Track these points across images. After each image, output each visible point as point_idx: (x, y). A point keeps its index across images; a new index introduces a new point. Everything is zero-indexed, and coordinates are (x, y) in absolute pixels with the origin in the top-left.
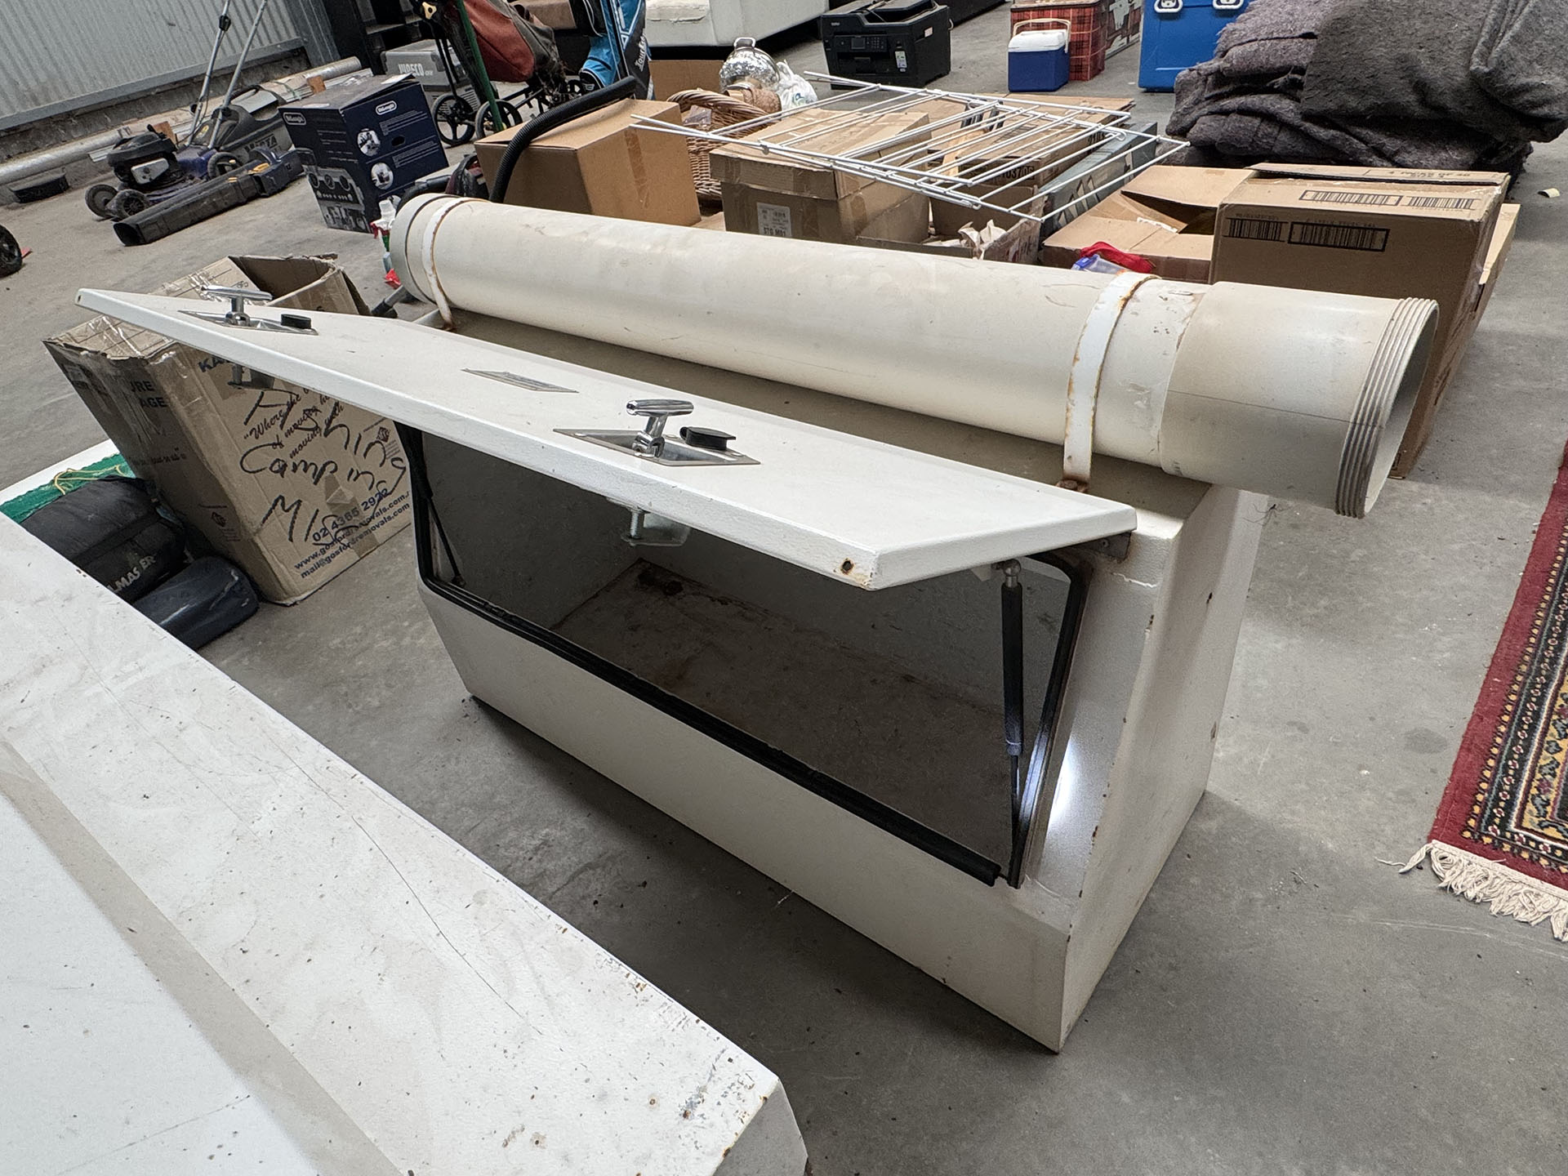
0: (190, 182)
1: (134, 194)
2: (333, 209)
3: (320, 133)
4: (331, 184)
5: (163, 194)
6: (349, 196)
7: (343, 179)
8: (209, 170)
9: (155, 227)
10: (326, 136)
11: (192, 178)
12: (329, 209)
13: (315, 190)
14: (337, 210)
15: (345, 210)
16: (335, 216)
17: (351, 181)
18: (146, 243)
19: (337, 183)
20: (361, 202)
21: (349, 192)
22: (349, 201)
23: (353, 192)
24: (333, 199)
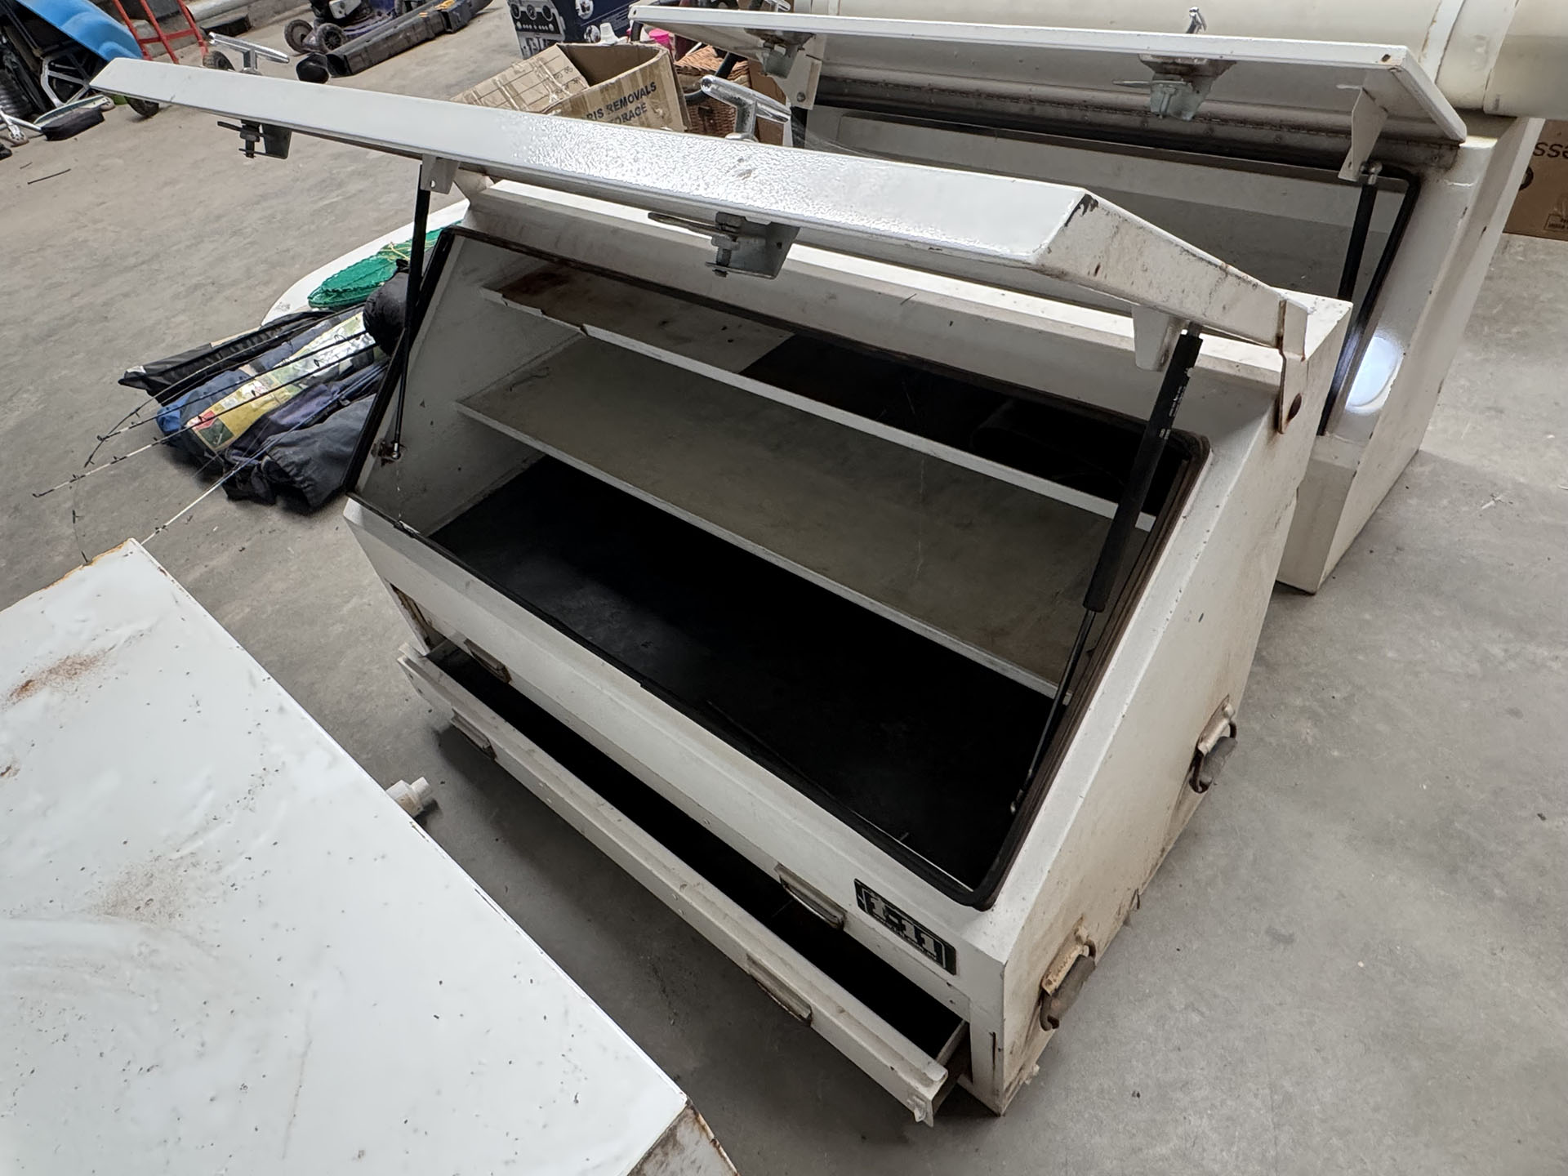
2: (532, 39)
4: (532, 15)
6: (551, 26)
7: (546, 9)
9: (359, 59)
12: (528, 40)
13: (515, 21)
15: (544, 40)
16: (533, 47)
17: (554, 11)
18: (352, 74)
19: (539, 13)
20: (562, 32)
21: (550, 22)
23: (555, 22)
24: (533, 30)
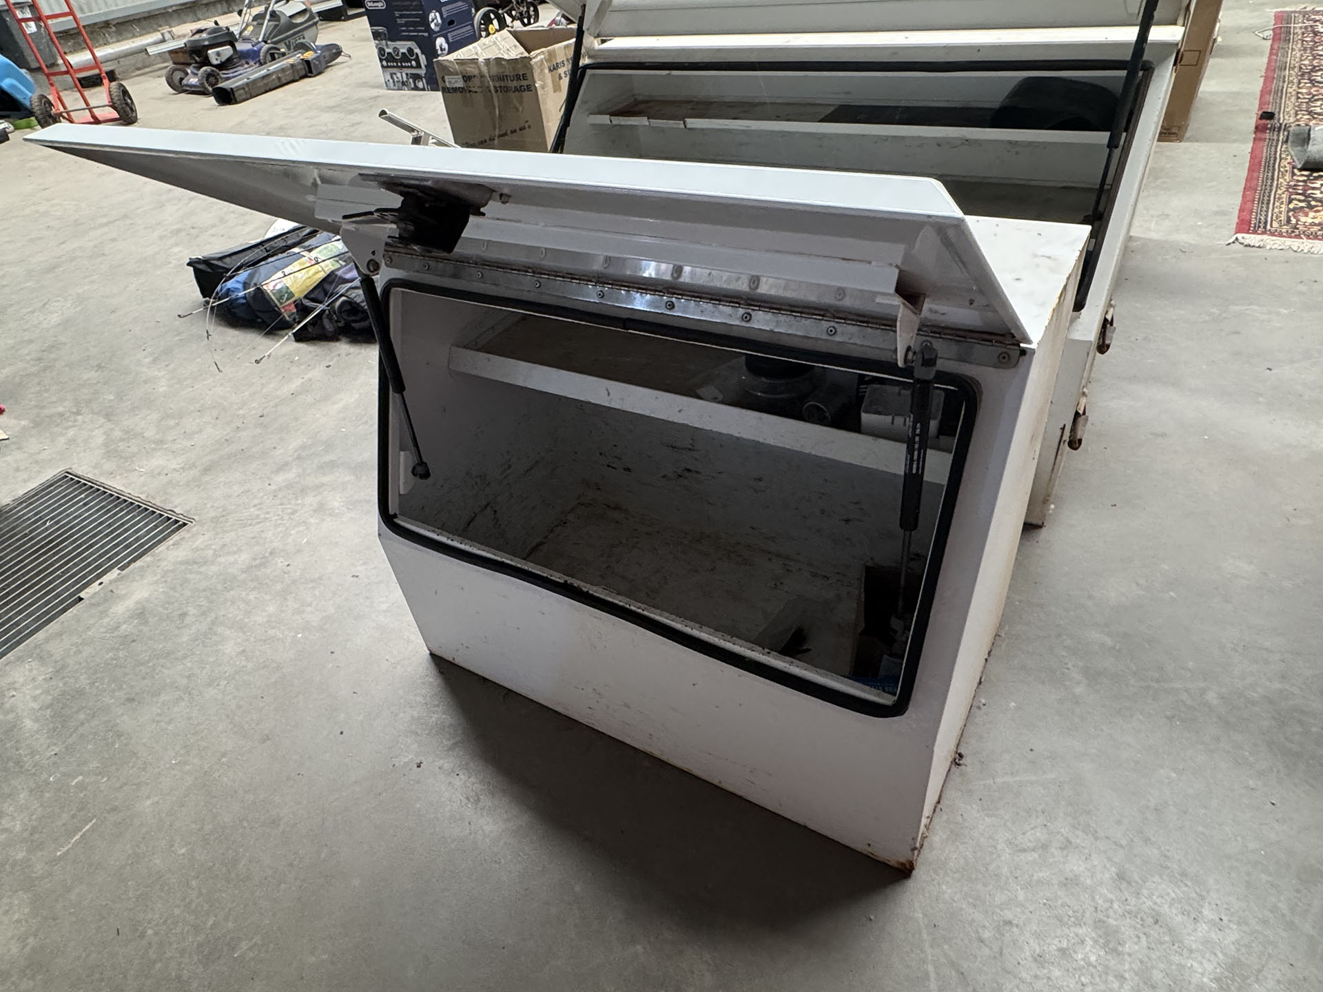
0: (246, 66)
1: (213, 71)
2: (395, 74)
3: (397, 14)
4: (398, 55)
5: (230, 73)
6: (413, 63)
7: (410, 50)
8: (261, 58)
9: (242, 91)
10: (402, 16)
11: (247, 63)
12: (392, 75)
13: (381, 60)
14: (399, 75)
15: (407, 74)
16: (396, 79)
17: (417, 51)
18: (236, 102)
19: (403, 53)
20: (423, 66)
21: (414, 60)
22: (412, 67)
23: (417, 60)
24: (397, 67)
